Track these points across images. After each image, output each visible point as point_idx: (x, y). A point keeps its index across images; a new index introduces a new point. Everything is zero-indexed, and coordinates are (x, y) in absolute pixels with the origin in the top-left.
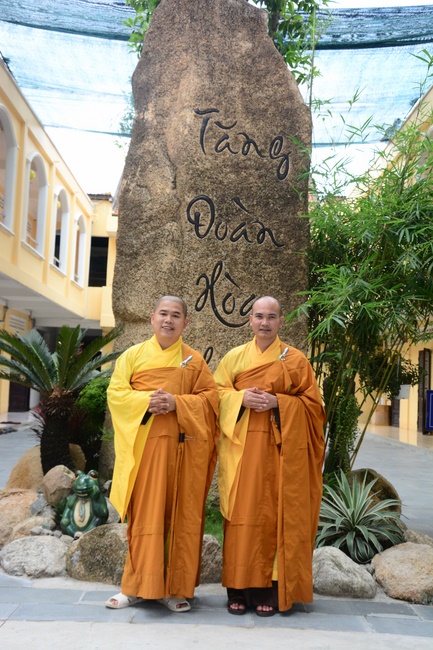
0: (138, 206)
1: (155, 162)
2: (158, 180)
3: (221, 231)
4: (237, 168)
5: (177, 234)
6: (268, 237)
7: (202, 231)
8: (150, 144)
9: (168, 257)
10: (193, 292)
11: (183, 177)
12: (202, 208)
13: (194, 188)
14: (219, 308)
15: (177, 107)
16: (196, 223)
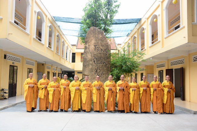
0: (86, 59)
1: (88, 52)
2: (89, 55)
3: (98, 63)
4: (100, 54)
5: (92, 63)
6: (105, 63)
7: (95, 63)
8: (87, 50)
9: (90, 67)
10: (94, 71)
11: (92, 55)
12: (95, 59)
13: (94, 57)
14: (98, 74)
15: (91, 45)
16: (94, 62)
